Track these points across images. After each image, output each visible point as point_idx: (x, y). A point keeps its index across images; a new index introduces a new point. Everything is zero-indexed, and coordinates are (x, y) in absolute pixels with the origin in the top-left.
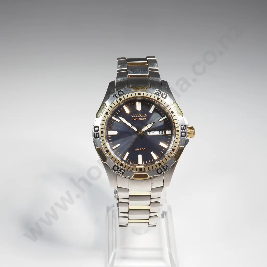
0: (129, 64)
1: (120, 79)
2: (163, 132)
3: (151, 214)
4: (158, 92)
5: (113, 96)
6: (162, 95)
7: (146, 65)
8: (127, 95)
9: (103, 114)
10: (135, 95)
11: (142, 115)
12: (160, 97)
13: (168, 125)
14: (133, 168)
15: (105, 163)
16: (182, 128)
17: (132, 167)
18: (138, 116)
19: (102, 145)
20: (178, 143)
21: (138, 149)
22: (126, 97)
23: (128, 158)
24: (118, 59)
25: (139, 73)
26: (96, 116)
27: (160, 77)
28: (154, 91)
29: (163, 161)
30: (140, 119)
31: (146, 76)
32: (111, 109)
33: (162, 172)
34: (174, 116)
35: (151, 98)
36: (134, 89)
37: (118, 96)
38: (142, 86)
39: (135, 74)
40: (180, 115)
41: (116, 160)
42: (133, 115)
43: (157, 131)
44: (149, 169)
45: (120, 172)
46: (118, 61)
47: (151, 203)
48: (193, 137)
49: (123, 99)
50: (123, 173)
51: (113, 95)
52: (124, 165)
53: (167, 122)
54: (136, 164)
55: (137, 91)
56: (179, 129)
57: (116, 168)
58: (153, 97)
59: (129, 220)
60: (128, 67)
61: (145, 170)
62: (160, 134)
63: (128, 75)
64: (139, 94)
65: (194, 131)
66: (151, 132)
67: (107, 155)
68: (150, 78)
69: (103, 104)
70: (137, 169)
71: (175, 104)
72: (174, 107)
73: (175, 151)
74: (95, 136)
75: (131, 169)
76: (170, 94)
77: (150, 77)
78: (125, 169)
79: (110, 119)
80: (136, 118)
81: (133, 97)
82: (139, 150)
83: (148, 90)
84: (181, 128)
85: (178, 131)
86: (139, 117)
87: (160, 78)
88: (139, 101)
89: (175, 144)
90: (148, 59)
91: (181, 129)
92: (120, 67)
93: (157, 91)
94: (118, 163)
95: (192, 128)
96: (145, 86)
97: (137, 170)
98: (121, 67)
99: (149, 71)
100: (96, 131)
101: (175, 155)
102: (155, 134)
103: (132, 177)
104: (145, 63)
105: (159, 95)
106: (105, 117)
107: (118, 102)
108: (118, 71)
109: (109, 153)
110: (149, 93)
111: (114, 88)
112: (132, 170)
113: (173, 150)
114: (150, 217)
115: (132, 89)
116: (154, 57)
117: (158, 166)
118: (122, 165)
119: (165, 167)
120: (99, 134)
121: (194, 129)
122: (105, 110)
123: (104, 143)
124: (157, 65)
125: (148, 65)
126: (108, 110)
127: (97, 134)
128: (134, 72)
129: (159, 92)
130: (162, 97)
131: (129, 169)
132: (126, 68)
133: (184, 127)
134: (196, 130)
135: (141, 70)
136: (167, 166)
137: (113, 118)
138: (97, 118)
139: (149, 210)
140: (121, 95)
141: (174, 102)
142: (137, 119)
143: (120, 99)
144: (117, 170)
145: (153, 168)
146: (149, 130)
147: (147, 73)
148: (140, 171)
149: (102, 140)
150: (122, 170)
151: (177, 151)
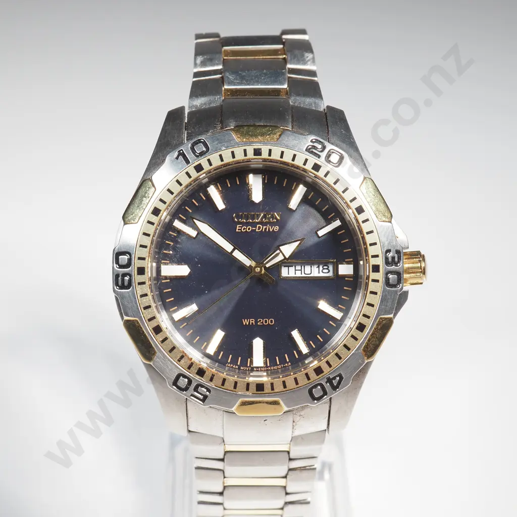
0: (227, 53)
1: (199, 102)
2: (331, 268)
3: (288, 496)
4: (316, 144)
5: (177, 158)
6: (328, 156)
7: (281, 57)
8: (221, 156)
9: (144, 213)
10: (246, 155)
11: (265, 216)
12: (321, 161)
13: (345, 246)
14: (236, 383)
15: (151, 365)
16: (390, 260)
17: (231, 379)
18: (253, 219)
19: (142, 311)
20: (377, 306)
21: (252, 321)
22: (216, 162)
23: (220, 348)
24: (198, 36)
25: (258, 82)
26: (124, 217)
27: (320, 97)
28: (305, 144)
29: (328, 362)
30: (259, 228)
31: (277, 92)
32: (168, 198)
33: (325, 393)
34: (363, 222)
35: (293, 166)
36: (243, 135)
37: (190, 156)
38: (267, 126)
39: (245, 85)
40: (384, 219)
41: (182, 357)
42: (237, 217)
43: (311, 264)
44: (285, 386)
45: (196, 394)
46: (197, 45)
47: (290, 470)
48: (422, 283)
49: (206, 167)
50: (205, 397)
51: (176, 154)
52: (208, 374)
53: (342, 237)
54: (247, 366)
55: (250, 143)
56: (380, 261)
57: (183, 382)
58: (299, 162)
59: (225, 509)
60: (225, 62)
61: (273, 389)
62: (322, 275)
63: (226, 87)
64: (257, 152)
65: (423, 265)
66: (292, 269)
67: (155, 340)
68: (293, 98)
69: (145, 181)
70: (248, 385)
71: (369, 183)
72: (365, 191)
73: (367, 331)
74: (120, 283)
75: (229, 385)
76: (351, 151)
77: (291, 95)
78: (211, 385)
79: (168, 227)
80: (247, 224)
81: (238, 162)
82: (256, 322)
83: (286, 139)
84: (387, 258)
85: (376, 269)
86: (258, 223)
87: (322, 99)
88: (256, 172)
89: (367, 310)
90: (287, 39)
91: (387, 263)
92: (201, 62)
93: (312, 141)
94: (189, 368)
95: (417, 255)
96: (277, 127)
97: (248, 389)
98: (203, 64)
99: (289, 77)
100: (121, 267)
101: (367, 343)
102: (303, 275)
103: (234, 409)
104: (275, 52)
105: (319, 157)
106: (149, 222)
107: (190, 177)
108: (196, 75)
109: (160, 337)
110: (287, 147)
111: (182, 129)
112: (232, 389)
113: (361, 327)
114: (287, 503)
115: (234, 135)
116: (303, 32)
117: (313, 375)
118: (201, 372)
119: (334, 378)
120: (130, 276)
121: (424, 260)
122: (151, 202)
123: (147, 305)
124: (313, 58)
125: (284, 59)
126: (161, 200)
127: (124, 275)
128: (243, 80)
129: (320, 146)
130: (329, 162)
131: (223, 384)
132: (220, 67)
133: (396, 256)
134: (430, 264)
135: (266, 74)
136: (340, 376)
137: (177, 224)
138: (126, 226)
139: (285, 487)
140: (202, 154)
141: (365, 178)
142: (249, 229)
143: (199, 168)
144: (186, 389)
145: (297, 383)
146: (287, 262)
147: (283, 84)
148: (257, 391)
149: (142, 296)
150: (202, 386)
151: (371, 332)
